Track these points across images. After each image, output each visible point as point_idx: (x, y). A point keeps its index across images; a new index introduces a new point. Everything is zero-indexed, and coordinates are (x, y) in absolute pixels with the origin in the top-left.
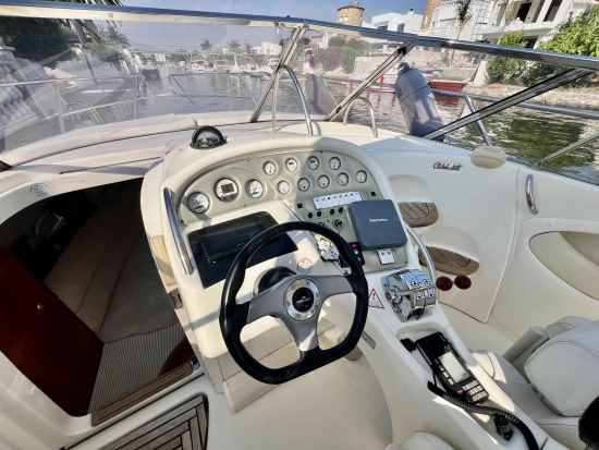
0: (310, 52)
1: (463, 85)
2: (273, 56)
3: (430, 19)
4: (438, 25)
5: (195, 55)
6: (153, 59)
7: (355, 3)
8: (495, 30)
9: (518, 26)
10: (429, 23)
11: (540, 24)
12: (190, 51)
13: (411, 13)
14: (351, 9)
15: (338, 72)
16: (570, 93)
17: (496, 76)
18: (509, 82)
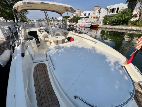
0: (69, 19)
1: (98, 25)
2: (61, 20)
3: (95, 12)
4: (97, 13)
5: (43, 20)
7: (79, 9)
8: (107, 14)
9: (111, 14)
10: (95, 13)
11: (115, 13)
13: (91, 11)
14: (78, 10)
15: (75, 23)
16: (116, 26)
17: (105, 23)
18: (108, 25)
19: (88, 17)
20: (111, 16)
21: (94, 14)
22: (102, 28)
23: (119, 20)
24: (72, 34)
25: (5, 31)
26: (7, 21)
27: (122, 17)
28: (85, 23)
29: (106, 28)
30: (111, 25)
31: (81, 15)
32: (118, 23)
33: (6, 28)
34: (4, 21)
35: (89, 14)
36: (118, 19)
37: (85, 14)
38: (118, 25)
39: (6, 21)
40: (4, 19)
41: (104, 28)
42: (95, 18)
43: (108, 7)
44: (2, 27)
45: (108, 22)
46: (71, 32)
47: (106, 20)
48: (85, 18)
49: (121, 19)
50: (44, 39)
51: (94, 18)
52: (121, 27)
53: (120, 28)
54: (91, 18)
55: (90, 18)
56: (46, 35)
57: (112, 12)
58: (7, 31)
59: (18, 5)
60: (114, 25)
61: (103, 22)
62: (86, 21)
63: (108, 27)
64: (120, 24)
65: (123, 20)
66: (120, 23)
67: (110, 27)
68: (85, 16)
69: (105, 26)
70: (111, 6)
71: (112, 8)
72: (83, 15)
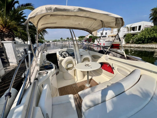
0: (85, 39)
1: (120, 44)
3: (113, 31)
4: (115, 32)
6: (49, 42)
8: (127, 33)
9: (132, 32)
11: (137, 31)
12: (58, 40)
13: (108, 30)
16: (144, 45)
17: (127, 42)
18: (131, 43)
19: (105, 37)
20: (135, 34)
21: (111, 33)
22: (125, 47)
23: (147, 38)
24: (109, 58)
25: (19, 54)
26: (25, 42)
27: (150, 35)
28: (104, 42)
29: (131, 47)
30: (137, 44)
31: (98, 34)
32: (145, 41)
33: (22, 50)
34: (22, 42)
35: (106, 34)
36: (145, 37)
37: (102, 34)
38: (146, 43)
39: (23, 43)
40: (22, 41)
41: (127, 47)
42: (114, 37)
43: (129, 26)
44: (17, 50)
45: (131, 40)
46: (108, 55)
47: (129, 38)
48: (103, 37)
49: (149, 36)
50: (67, 66)
51: (112, 37)
52: (152, 45)
53: (150, 47)
54: (109, 37)
55: (107, 37)
56: (70, 61)
57: (133, 30)
58: (22, 53)
59: (37, 13)
60: (140, 43)
61: (125, 41)
62: (105, 40)
63: (133, 45)
64: (147, 43)
65: (151, 37)
66: (148, 41)
67: (136, 46)
68: (102, 36)
69: (129, 45)
70: (132, 24)
71: (133, 26)
72: (99, 35)
